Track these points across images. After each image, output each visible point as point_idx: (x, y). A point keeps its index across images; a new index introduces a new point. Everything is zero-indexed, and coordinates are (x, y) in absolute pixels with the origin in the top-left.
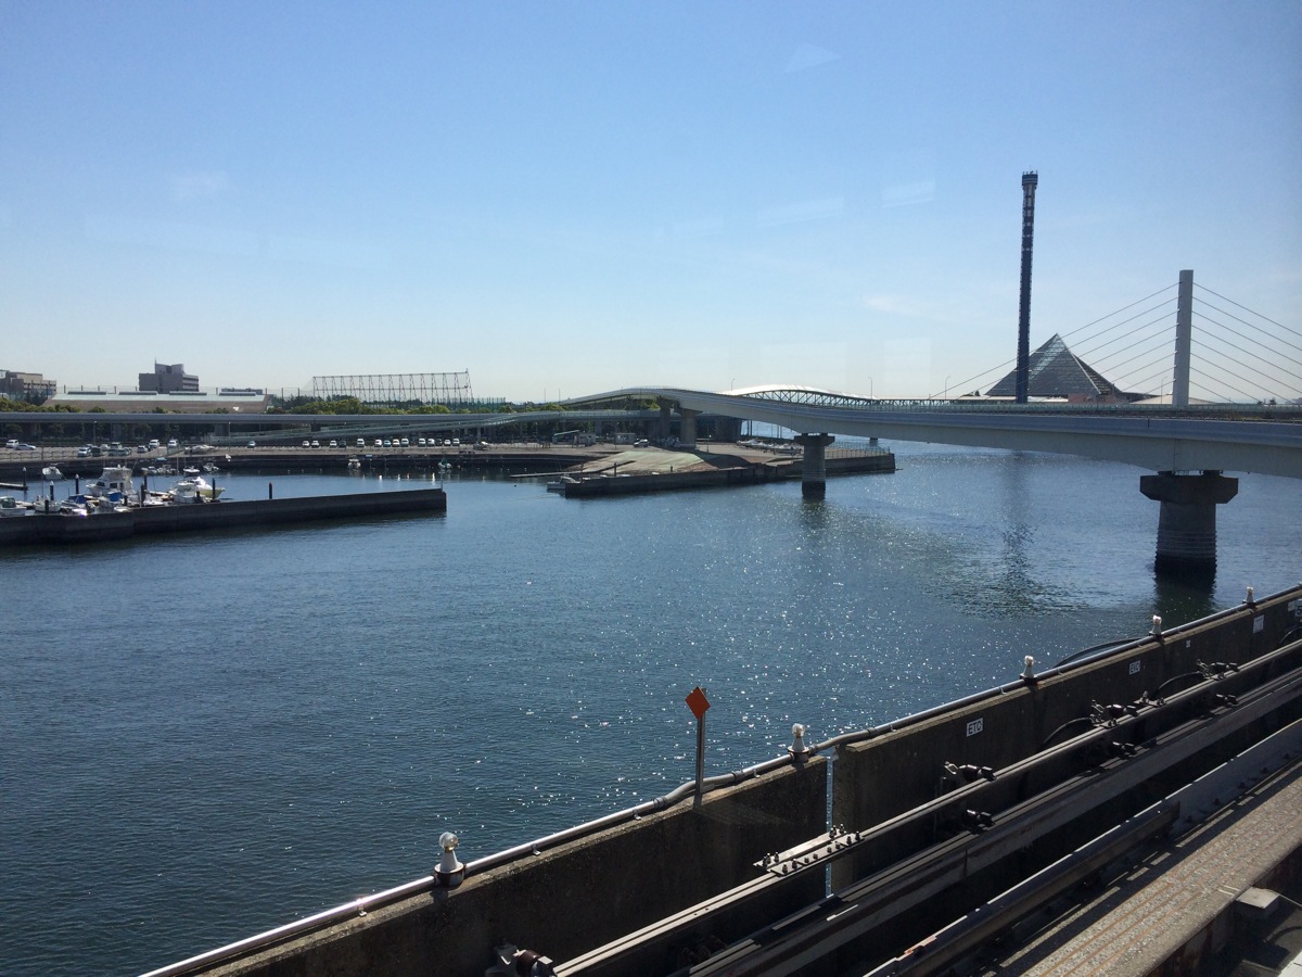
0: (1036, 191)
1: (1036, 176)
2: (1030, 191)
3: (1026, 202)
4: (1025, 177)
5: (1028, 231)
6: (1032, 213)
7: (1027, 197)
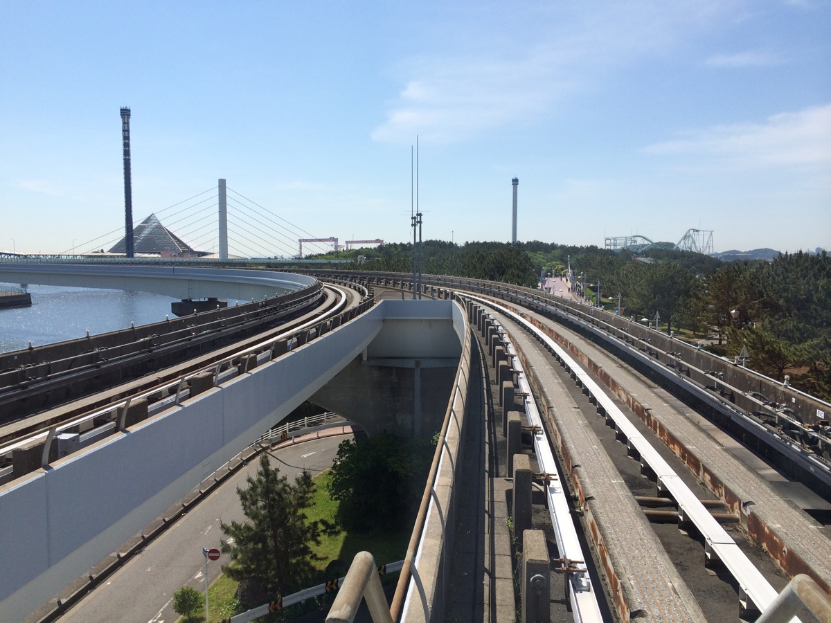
0: (130, 120)
1: (129, 110)
2: (126, 119)
3: (124, 127)
4: (122, 110)
5: (126, 145)
6: (128, 134)
7: (124, 123)
